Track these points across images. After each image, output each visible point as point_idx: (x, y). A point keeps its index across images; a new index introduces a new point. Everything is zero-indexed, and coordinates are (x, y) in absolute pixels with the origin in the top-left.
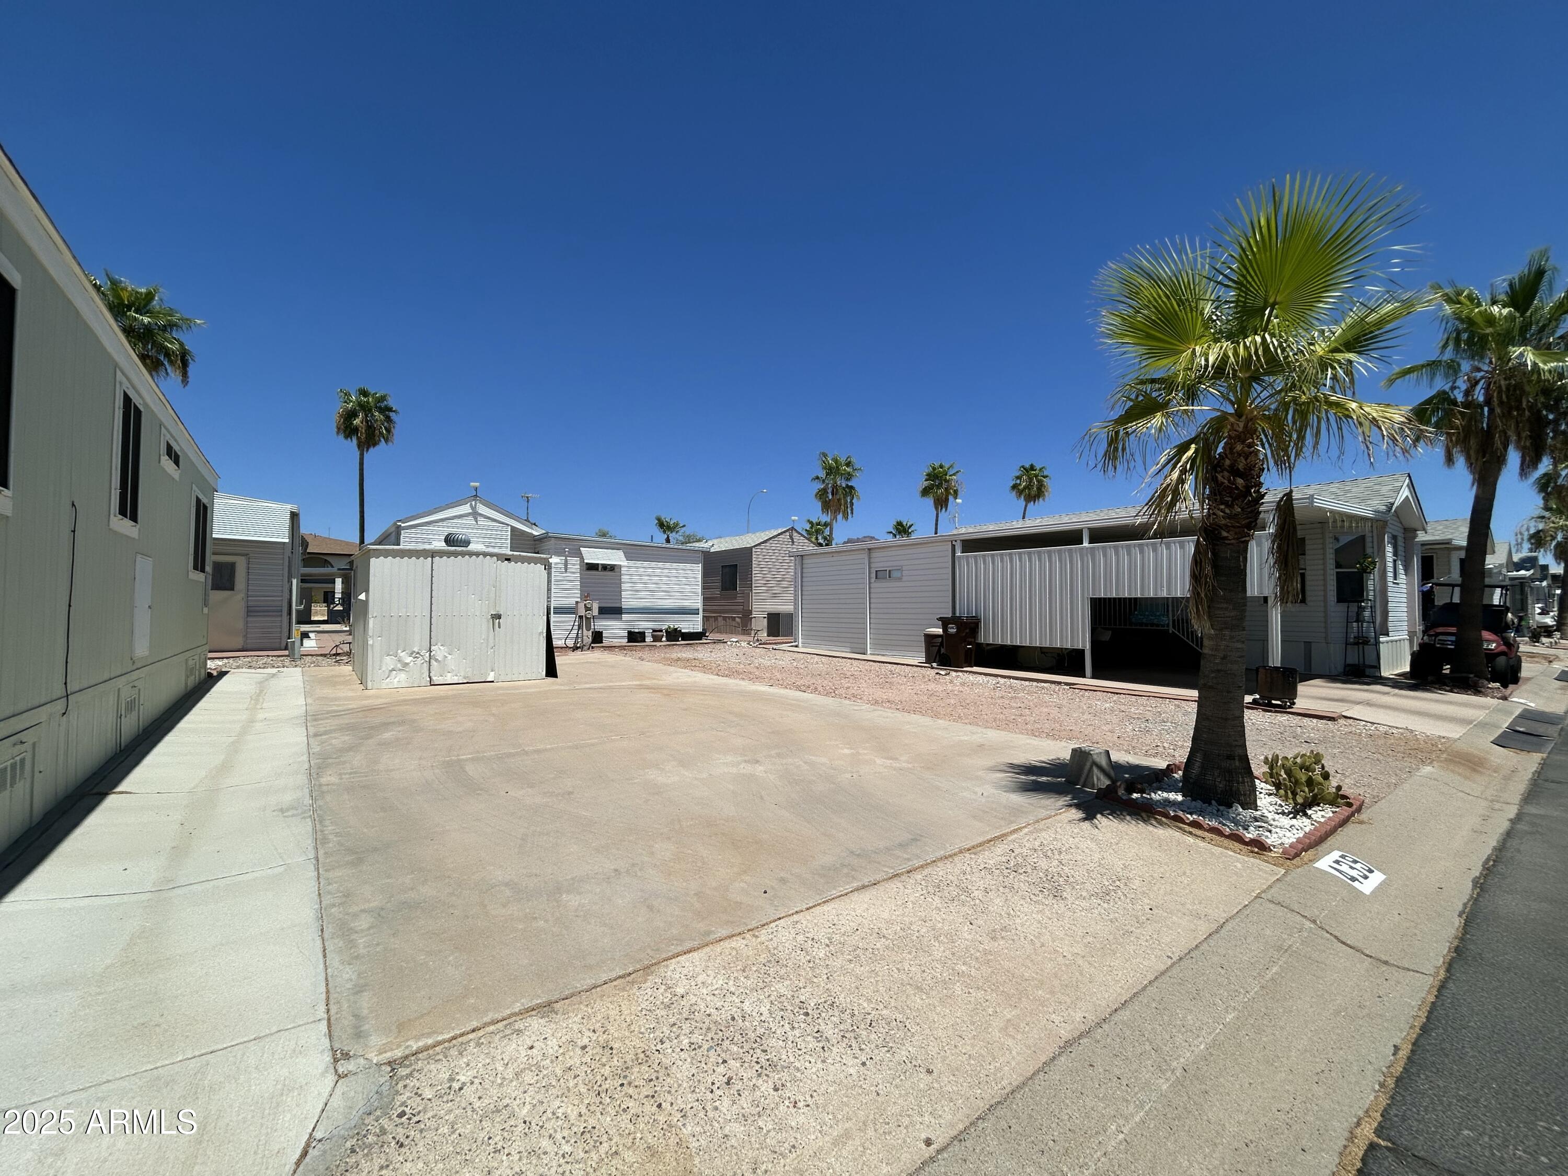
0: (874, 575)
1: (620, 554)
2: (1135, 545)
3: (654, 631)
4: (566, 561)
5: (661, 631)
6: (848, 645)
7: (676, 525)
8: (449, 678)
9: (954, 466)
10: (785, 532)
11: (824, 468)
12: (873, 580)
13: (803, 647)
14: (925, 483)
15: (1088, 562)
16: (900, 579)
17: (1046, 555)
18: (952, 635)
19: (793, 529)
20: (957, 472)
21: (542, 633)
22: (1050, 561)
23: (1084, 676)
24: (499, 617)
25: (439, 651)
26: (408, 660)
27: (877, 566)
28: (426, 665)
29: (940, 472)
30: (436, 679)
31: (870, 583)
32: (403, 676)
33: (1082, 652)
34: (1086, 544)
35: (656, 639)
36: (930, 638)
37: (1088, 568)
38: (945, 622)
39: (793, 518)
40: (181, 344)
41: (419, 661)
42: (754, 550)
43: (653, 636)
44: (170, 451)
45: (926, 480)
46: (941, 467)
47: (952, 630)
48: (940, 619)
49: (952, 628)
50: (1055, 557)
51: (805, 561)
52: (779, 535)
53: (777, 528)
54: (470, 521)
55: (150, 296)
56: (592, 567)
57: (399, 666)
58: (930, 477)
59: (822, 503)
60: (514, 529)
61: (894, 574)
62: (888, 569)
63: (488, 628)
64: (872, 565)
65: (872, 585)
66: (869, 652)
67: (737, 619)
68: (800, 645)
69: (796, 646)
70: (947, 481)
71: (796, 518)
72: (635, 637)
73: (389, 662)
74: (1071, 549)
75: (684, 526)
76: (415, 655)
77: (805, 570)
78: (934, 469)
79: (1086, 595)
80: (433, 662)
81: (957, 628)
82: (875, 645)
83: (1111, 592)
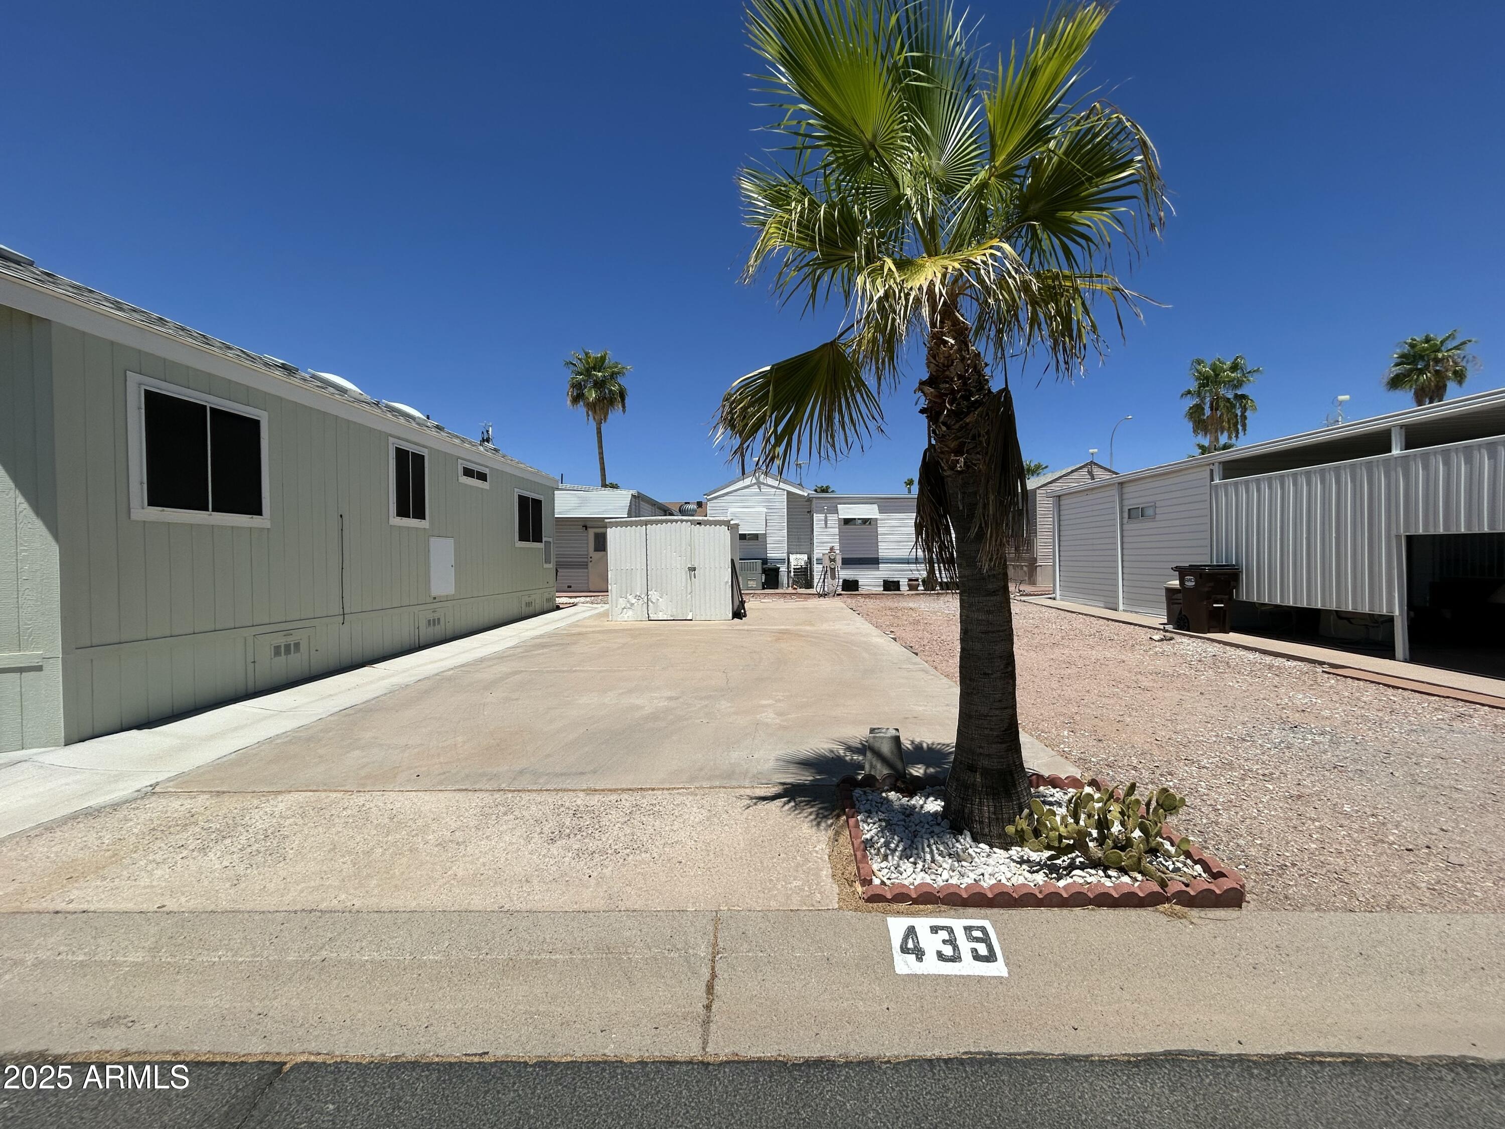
0: (1126, 515)
1: (875, 507)
2: (1480, 446)
3: (910, 580)
4: (826, 517)
5: (917, 580)
6: (1102, 599)
7: (1038, 467)
8: (661, 616)
9: (1457, 335)
10: (1081, 468)
11: (1198, 379)
12: (1125, 520)
13: (1062, 600)
14: (1393, 369)
15: (1397, 481)
16: (1153, 518)
17: (1332, 474)
18: (1189, 589)
19: (1092, 463)
20: (1464, 343)
21: (727, 582)
22: (1338, 482)
23: (1392, 657)
24: (694, 569)
25: (654, 595)
26: (634, 601)
27: (1129, 503)
28: (645, 605)
29: (1424, 350)
30: (652, 617)
31: (1122, 525)
32: (630, 613)
33: (1390, 620)
34: (1396, 452)
35: (912, 587)
36: (1170, 591)
37: (1397, 487)
38: (1182, 572)
39: (1091, 451)
40: (620, 385)
41: (641, 602)
42: (1038, 491)
43: (909, 585)
44: (468, 473)
45: (1397, 365)
46: (1427, 340)
47: (1190, 583)
48: (1177, 569)
49: (1190, 580)
50: (1346, 478)
51: (1062, 503)
52: (1072, 472)
53: (1075, 465)
54: (755, 489)
55: (603, 359)
56: (847, 521)
57: (628, 605)
58: (1404, 358)
59: (1195, 422)
60: (789, 493)
61: (1150, 512)
62: (1141, 506)
63: (687, 579)
64: (1126, 502)
65: (1125, 527)
66: (1121, 607)
67: (1025, 568)
68: (1058, 597)
69: (1054, 599)
70: (1437, 361)
71: (1096, 450)
72: (891, 586)
73: (622, 602)
74: (1371, 462)
75: (1046, 467)
76: (638, 597)
77: (1062, 513)
78: (1412, 346)
79: (1394, 532)
80: (650, 603)
81: (1196, 581)
82: (1129, 601)
83: (1436, 525)
